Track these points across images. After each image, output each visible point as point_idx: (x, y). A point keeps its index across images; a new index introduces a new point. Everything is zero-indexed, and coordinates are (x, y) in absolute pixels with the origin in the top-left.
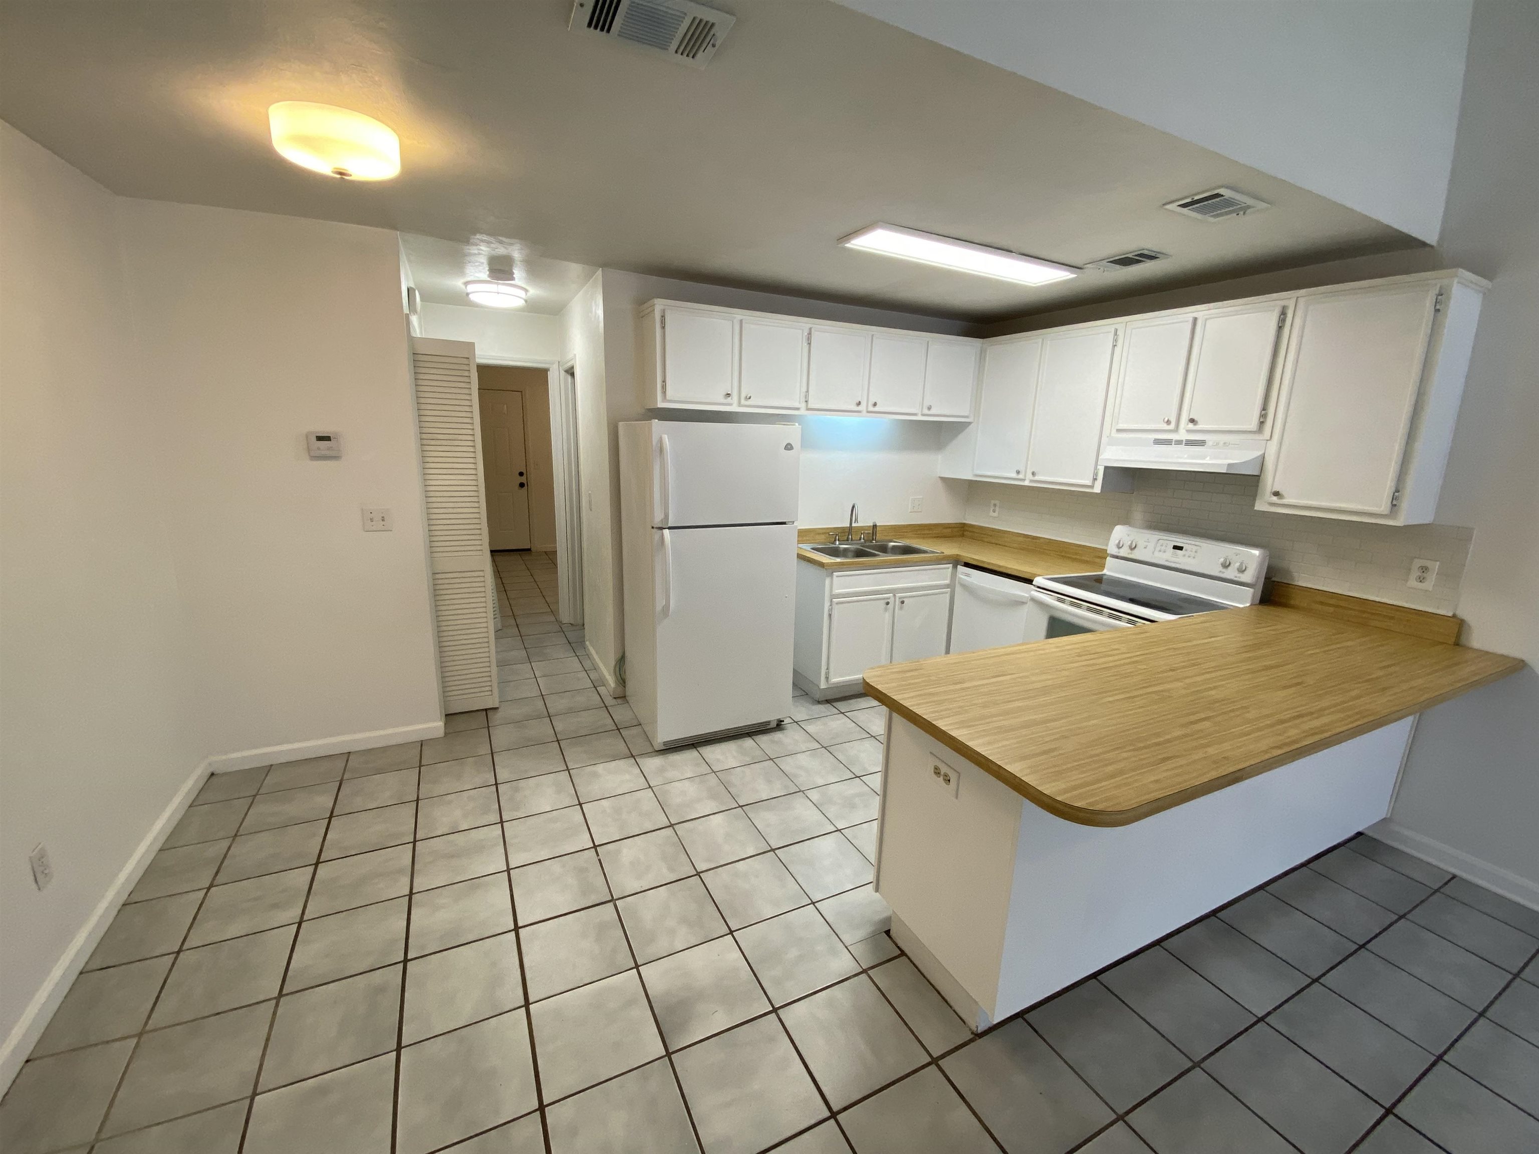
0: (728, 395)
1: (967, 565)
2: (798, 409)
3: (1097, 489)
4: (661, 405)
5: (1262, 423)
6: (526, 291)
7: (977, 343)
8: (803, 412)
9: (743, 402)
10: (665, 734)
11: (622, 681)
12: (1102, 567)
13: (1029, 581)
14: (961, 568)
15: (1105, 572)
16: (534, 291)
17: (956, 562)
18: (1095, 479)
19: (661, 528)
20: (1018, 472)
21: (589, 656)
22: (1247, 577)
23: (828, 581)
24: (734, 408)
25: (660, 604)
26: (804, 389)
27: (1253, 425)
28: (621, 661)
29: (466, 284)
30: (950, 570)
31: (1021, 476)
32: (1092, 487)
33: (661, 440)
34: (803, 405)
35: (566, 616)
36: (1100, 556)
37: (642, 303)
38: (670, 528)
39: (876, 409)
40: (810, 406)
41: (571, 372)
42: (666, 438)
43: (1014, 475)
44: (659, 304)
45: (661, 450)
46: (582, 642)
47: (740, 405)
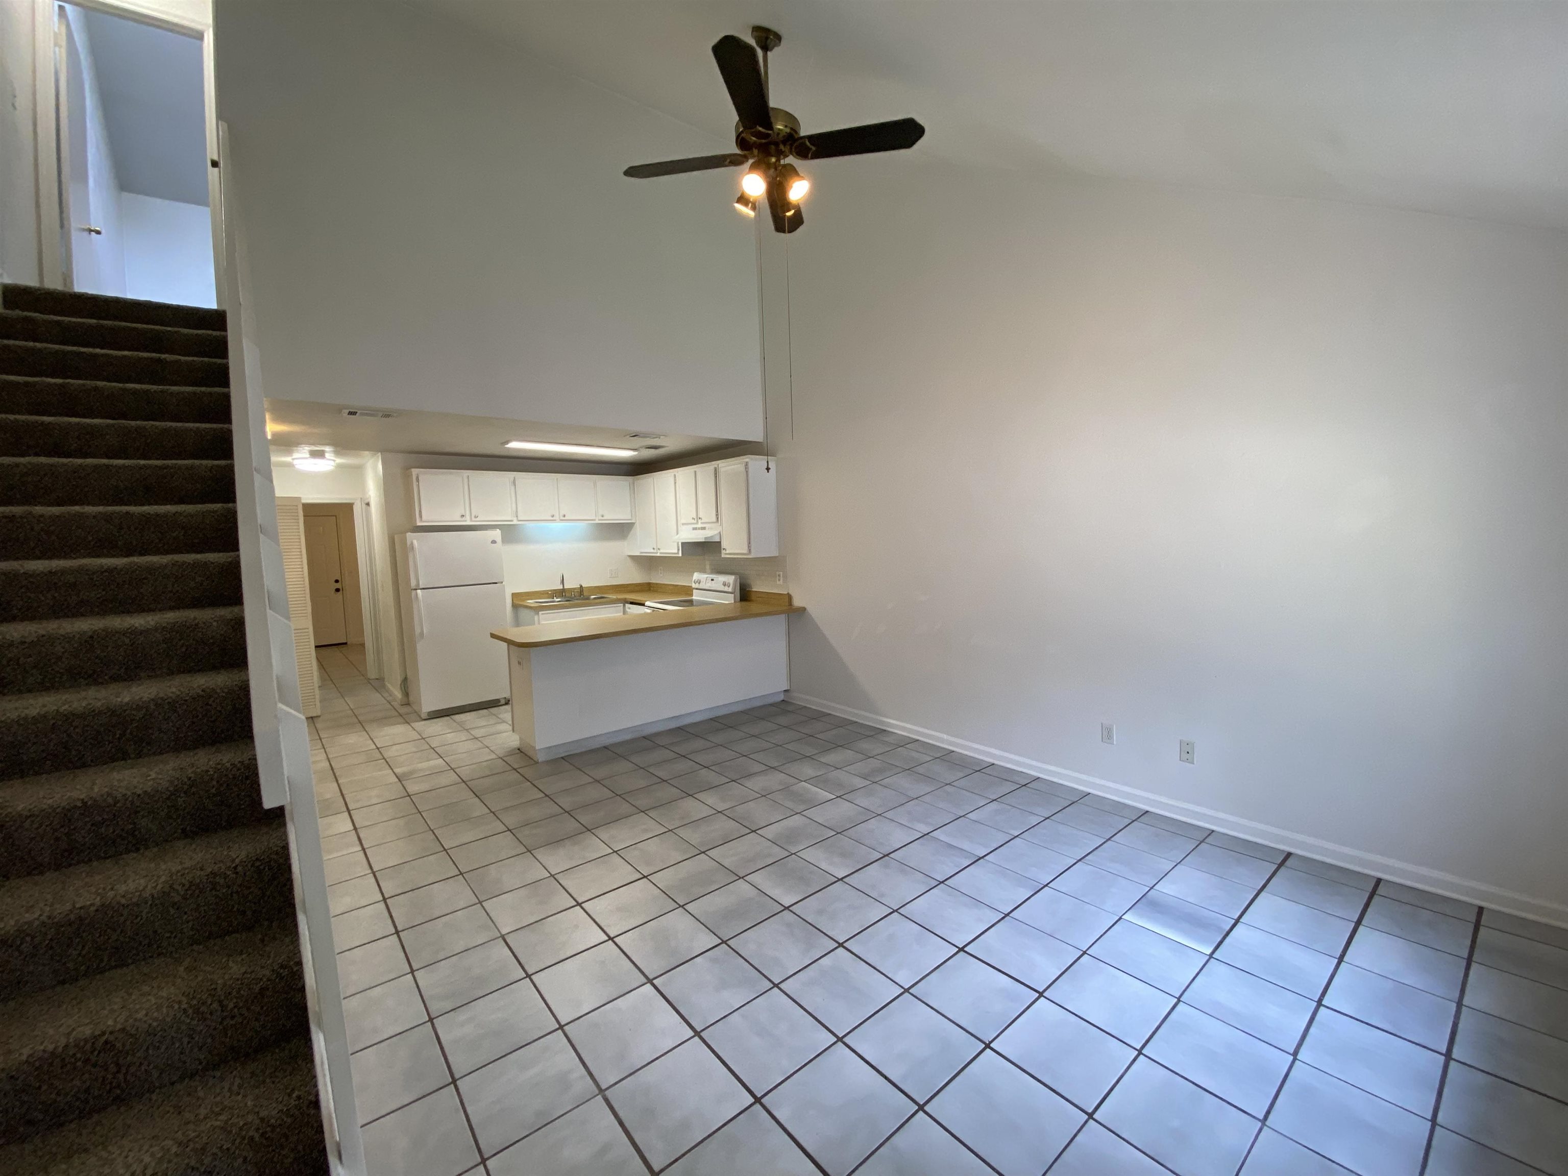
0: (463, 516)
1: (632, 603)
2: (512, 521)
3: (680, 555)
4: (419, 524)
5: (718, 518)
6: (334, 461)
7: (630, 478)
8: (515, 522)
9: (473, 519)
10: (426, 707)
11: (406, 694)
12: (692, 595)
13: (643, 605)
14: (627, 605)
15: (694, 598)
16: (339, 461)
17: (625, 602)
18: (678, 550)
19: (416, 589)
20: (654, 549)
21: (388, 691)
22: (730, 590)
23: (536, 618)
24: (468, 523)
25: (418, 630)
26: (514, 509)
27: (714, 519)
28: (405, 680)
29: (293, 459)
30: (622, 607)
31: (655, 551)
32: (678, 553)
33: (412, 543)
34: (515, 519)
35: (372, 674)
36: (688, 590)
37: (407, 469)
38: (421, 589)
39: (564, 518)
40: (519, 519)
41: (368, 504)
42: (415, 542)
43: (652, 551)
44: (415, 471)
45: (413, 547)
46: (384, 686)
47: (471, 520)
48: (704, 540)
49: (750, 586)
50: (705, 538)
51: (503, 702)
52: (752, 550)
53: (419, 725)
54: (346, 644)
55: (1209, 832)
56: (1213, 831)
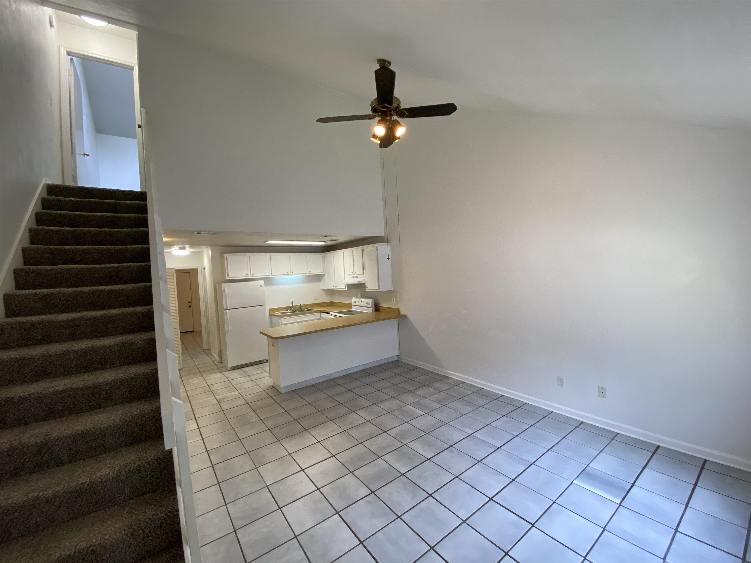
0: (247, 274)
1: (324, 312)
2: (269, 276)
3: (346, 289)
4: (227, 279)
5: (364, 272)
6: (189, 250)
7: (322, 254)
8: (270, 276)
9: (252, 276)
10: (230, 364)
11: (221, 357)
12: (352, 308)
13: (329, 313)
14: (322, 313)
15: (353, 309)
16: (192, 250)
17: (321, 312)
18: (345, 287)
19: (226, 310)
20: (334, 286)
21: (212, 356)
22: (370, 306)
23: (280, 320)
24: (250, 277)
25: (226, 329)
26: (270, 270)
27: (362, 273)
28: (220, 351)
29: (172, 250)
30: (319, 314)
31: (334, 287)
32: (345, 289)
33: (224, 289)
34: (270, 275)
35: (205, 347)
36: (350, 306)
37: (222, 253)
38: (228, 309)
39: (293, 273)
40: (272, 274)
41: (204, 269)
42: (226, 288)
43: (333, 287)
44: (226, 255)
45: (224, 290)
46: (210, 353)
47: (251, 276)
48: (357, 283)
49: (379, 304)
50: (358, 282)
51: (265, 361)
52: (381, 288)
53: (227, 373)
54: (193, 331)
55: (616, 434)
56: (618, 433)
